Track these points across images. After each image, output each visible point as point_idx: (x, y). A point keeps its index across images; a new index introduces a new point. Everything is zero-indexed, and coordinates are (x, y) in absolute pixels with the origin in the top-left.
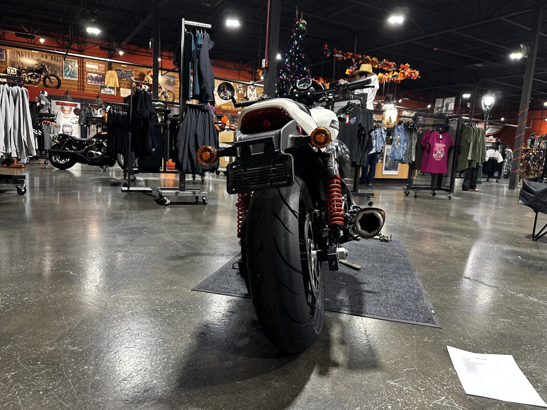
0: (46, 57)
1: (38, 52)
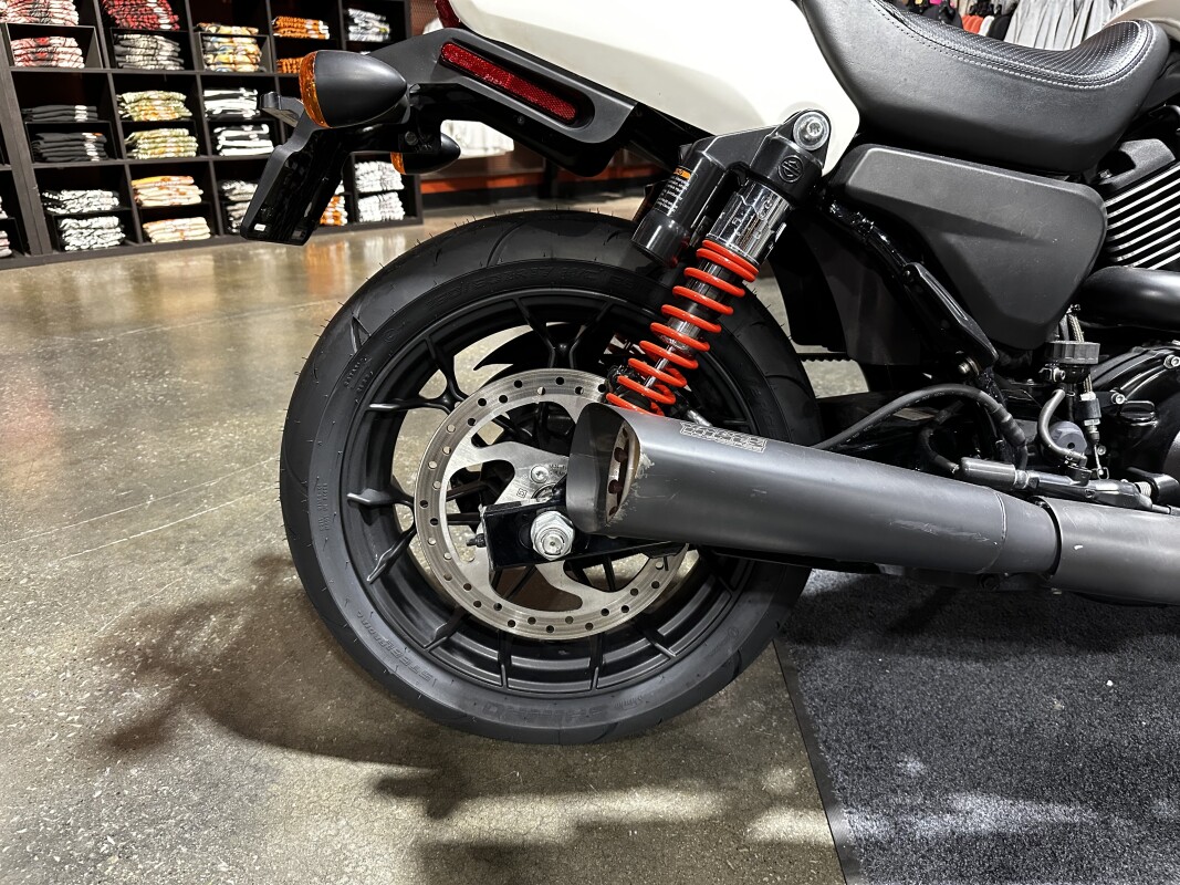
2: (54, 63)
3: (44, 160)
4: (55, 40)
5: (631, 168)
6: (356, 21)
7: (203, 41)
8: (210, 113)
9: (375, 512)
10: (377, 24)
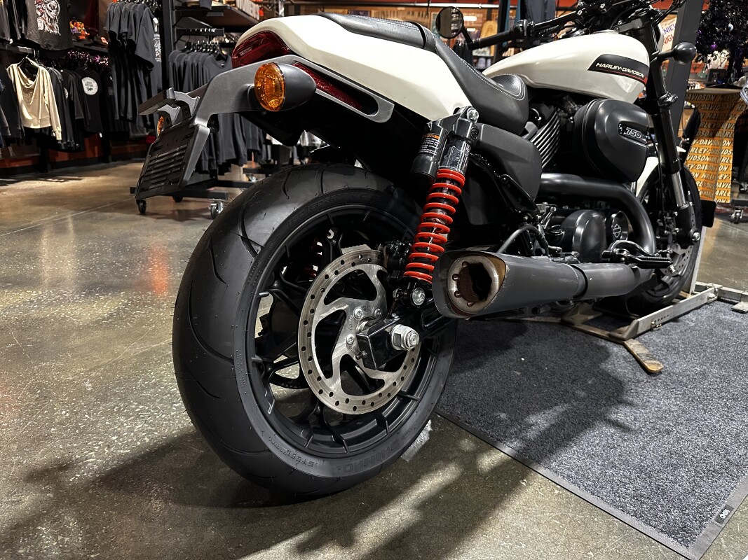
0: (413, 14)
1: (403, 9)
5: (15, 160)
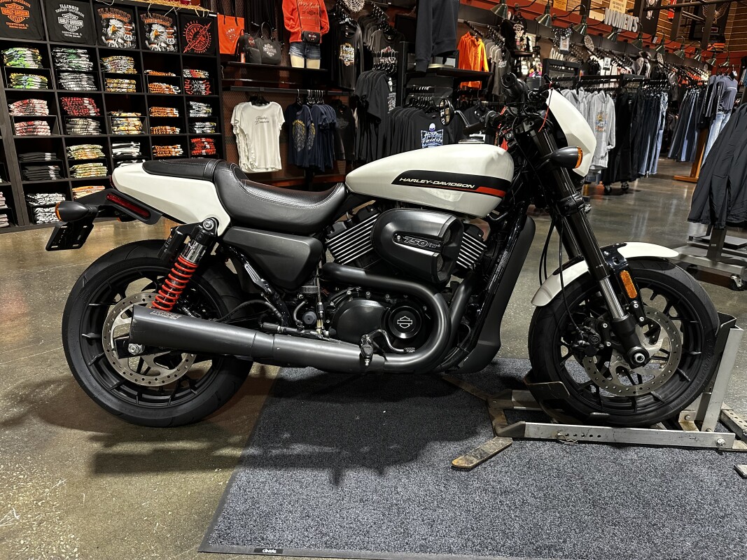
2: (35, 133)
3: (28, 180)
4: (37, 123)
6: (194, 107)
7: (112, 120)
8: (115, 154)
9: (94, 341)
10: (205, 108)
